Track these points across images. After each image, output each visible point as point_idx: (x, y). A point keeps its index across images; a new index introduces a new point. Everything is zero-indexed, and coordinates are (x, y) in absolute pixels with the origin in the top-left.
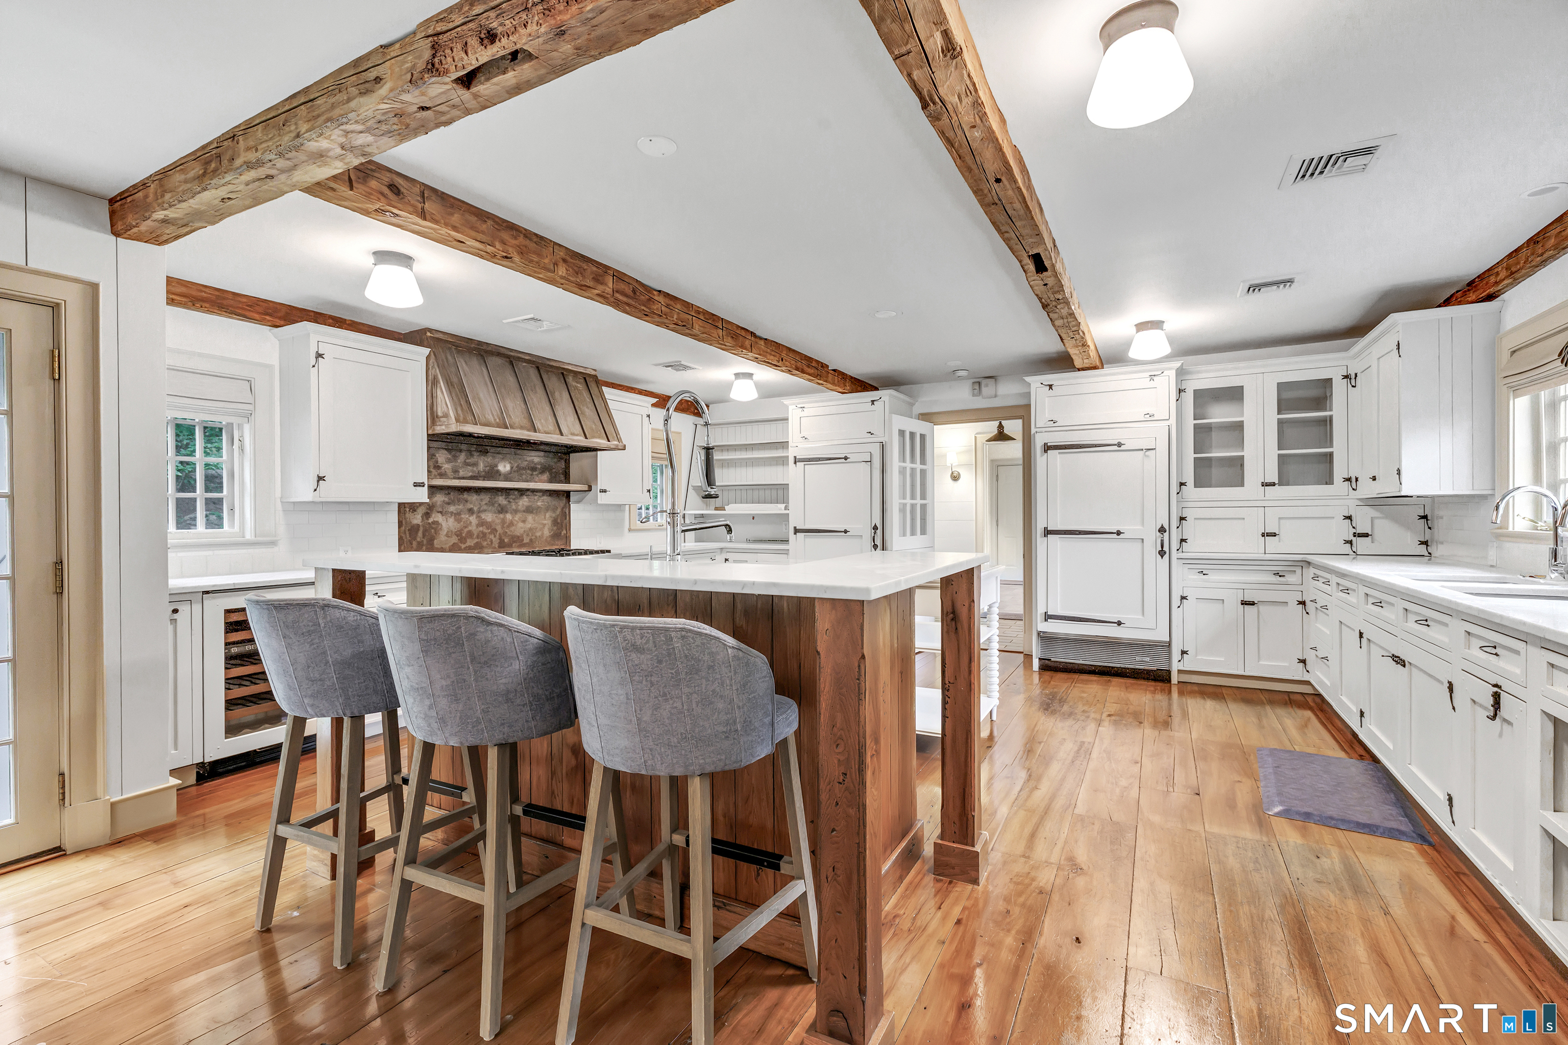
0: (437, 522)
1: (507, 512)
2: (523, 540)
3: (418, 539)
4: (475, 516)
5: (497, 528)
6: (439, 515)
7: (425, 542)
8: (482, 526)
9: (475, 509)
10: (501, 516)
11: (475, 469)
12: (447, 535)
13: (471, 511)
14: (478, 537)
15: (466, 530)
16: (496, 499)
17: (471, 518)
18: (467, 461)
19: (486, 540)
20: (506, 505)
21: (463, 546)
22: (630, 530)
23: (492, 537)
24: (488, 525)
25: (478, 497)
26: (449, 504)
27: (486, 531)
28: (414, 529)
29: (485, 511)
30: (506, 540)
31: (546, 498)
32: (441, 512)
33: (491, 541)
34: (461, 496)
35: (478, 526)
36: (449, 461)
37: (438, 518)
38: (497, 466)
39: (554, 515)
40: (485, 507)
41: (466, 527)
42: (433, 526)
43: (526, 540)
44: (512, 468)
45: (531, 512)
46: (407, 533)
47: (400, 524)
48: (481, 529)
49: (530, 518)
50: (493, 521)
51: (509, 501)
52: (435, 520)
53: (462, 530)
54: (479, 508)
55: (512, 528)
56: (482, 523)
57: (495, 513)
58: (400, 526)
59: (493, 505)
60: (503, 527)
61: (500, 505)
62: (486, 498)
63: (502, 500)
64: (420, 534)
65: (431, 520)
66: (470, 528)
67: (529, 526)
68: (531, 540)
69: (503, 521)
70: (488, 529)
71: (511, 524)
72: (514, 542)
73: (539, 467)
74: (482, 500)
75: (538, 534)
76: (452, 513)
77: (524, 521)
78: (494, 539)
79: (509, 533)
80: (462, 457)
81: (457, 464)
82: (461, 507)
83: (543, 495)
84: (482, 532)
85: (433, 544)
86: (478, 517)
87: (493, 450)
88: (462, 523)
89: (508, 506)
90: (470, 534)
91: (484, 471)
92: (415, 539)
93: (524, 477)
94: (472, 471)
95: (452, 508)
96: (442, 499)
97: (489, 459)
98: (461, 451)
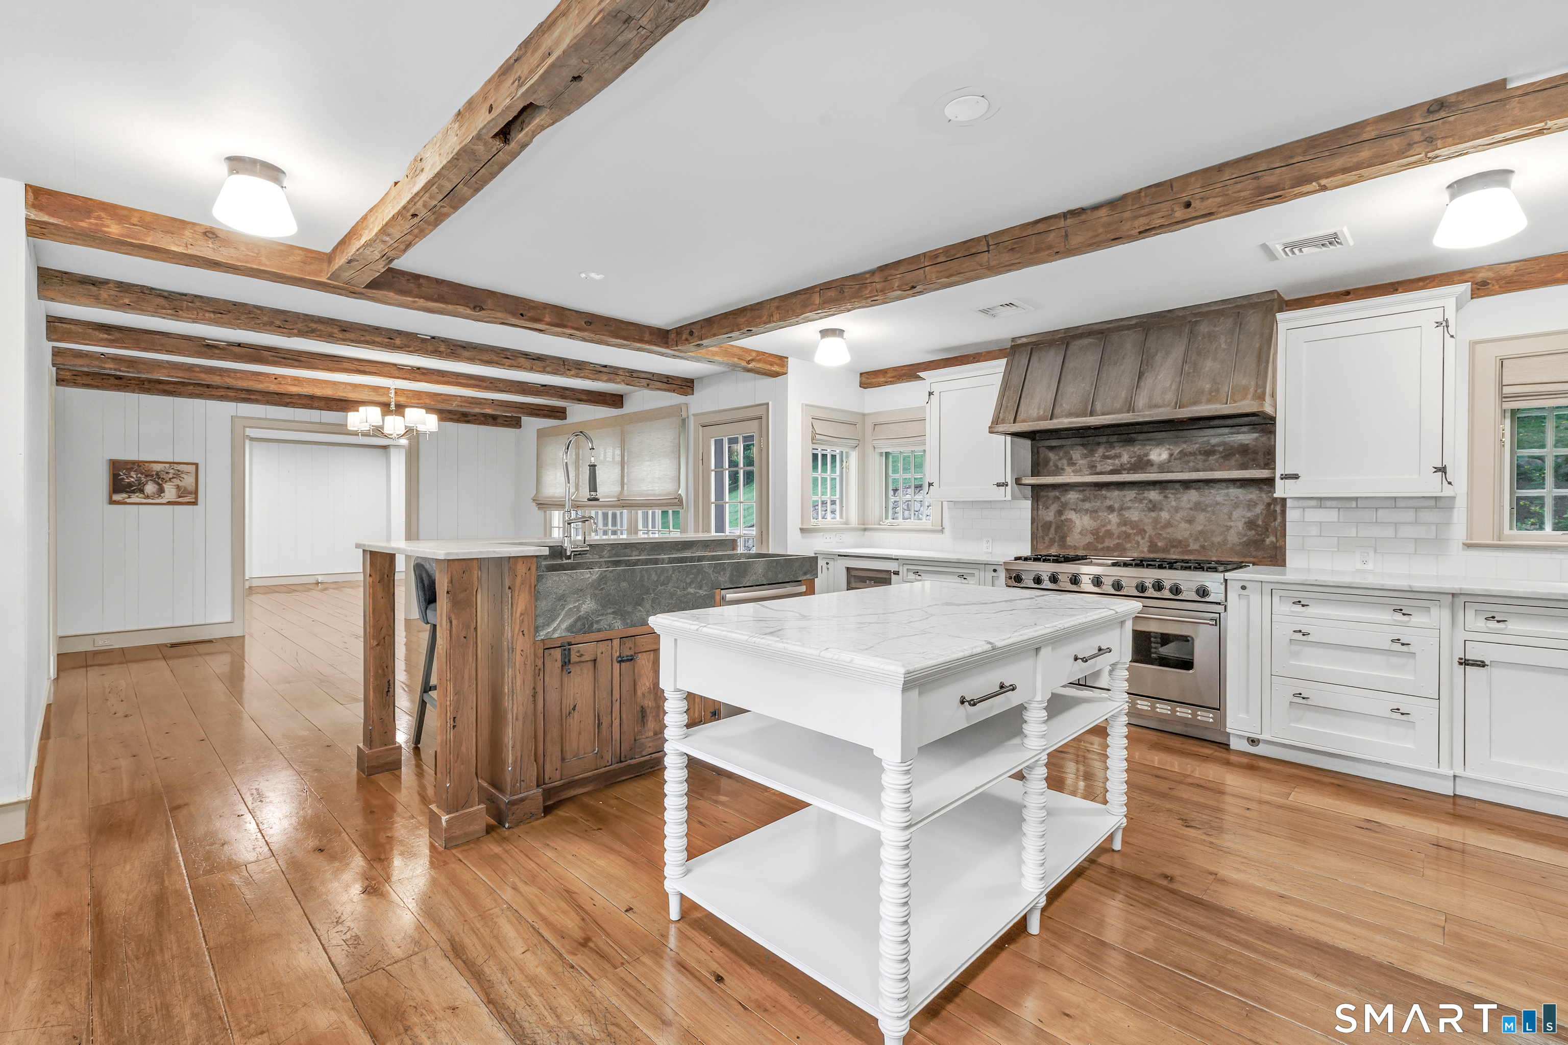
0: (1070, 519)
1: (1161, 509)
2: (1189, 545)
3: (1051, 536)
4: (1115, 514)
5: (1146, 528)
6: (1073, 512)
7: (1057, 539)
8: (1125, 525)
9: (1117, 506)
10: (1153, 514)
11: (1117, 462)
12: (1080, 533)
13: (1111, 509)
14: (1119, 537)
15: (1104, 529)
16: (1145, 495)
17: (1110, 516)
18: (1107, 454)
19: (1130, 542)
20: (1160, 502)
21: (1100, 546)
22: (1468, 546)
23: (1139, 538)
24: (1133, 525)
25: (1122, 493)
26: (1083, 500)
27: (1131, 531)
28: (1047, 526)
29: (1129, 508)
30: (1159, 544)
31: (1235, 492)
32: (1075, 510)
33: (1138, 543)
34: (1099, 492)
35: (1119, 525)
36: (1085, 456)
37: (1072, 515)
38: (1147, 455)
39: (1249, 514)
40: (1129, 504)
41: (1104, 526)
42: (1066, 523)
43: (1194, 546)
44: (1171, 455)
45: (1204, 510)
46: (1040, 528)
47: (1033, 520)
48: (1124, 528)
49: (1201, 518)
50: (1141, 520)
51: (1166, 497)
52: (1069, 517)
53: (1098, 529)
54: (1122, 506)
55: (1170, 530)
56: (1125, 522)
57: (1144, 511)
58: (1032, 523)
59: (1141, 501)
60: (1155, 528)
61: (1150, 501)
62: (1131, 494)
63: (1153, 495)
64: (1052, 531)
65: (1063, 518)
66: (1109, 527)
67: (1200, 528)
68: (1203, 547)
69: (1156, 521)
70: (1133, 529)
71: (1168, 524)
72: (1173, 547)
73: (1221, 449)
74: (1124, 496)
75: (1217, 539)
76: (1087, 511)
77: (1190, 522)
78: (1141, 542)
79: (1164, 535)
80: (1101, 451)
81: (1094, 459)
82: (1098, 504)
83: (1227, 488)
84: (1125, 532)
85: (1065, 541)
86: (1119, 515)
87: (1141, 437)
88: (1099, 521)
89: (1164, 503)
90: (1109, 534)
91: (1128, 462)
92: (1047, 535)
93: (1191, 464)
94: (1113, 464)
95: (1087, 505)
96: (1077, 496)
97: (1137, 449)
98: (1099, 444)
